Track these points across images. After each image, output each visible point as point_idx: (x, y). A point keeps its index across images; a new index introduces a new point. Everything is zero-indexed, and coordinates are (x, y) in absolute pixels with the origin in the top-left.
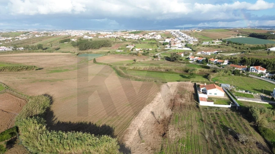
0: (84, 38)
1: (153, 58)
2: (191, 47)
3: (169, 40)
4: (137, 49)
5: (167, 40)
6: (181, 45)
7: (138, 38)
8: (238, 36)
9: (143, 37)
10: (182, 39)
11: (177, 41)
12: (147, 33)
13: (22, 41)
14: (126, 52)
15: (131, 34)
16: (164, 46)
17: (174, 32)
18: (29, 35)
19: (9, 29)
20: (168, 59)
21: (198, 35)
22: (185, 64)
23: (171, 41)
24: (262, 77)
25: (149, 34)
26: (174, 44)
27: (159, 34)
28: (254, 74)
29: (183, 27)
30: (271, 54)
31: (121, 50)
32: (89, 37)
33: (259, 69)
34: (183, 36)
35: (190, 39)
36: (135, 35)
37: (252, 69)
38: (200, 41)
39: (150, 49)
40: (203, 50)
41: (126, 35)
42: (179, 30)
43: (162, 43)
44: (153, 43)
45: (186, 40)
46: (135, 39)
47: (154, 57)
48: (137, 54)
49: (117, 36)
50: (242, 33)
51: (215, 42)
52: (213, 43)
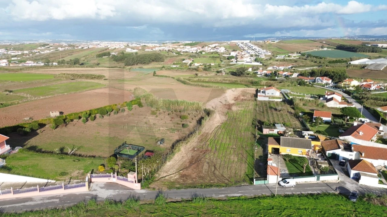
0: (127, 51)
1: (216, 73)
2: (262, 61)
3: (236, 54)
4: (196, 64)
5: (233, 54)
6: (250, 60)
7: (195, 51)
8: (322, 48)
9: (201, 50)
10: (252, 51)
11: (245, 54)
12: (207, 45)
13: (46, 55)
14: (183, 67)
15: (186, 47)
16: (229, 60)
17: (242, 43)
18: (49, 47)
19: (13, 40)
20: (234, 74)
21: (273, 48)
22: (252, 77)
23: (238, 55)
24: (326, 86)
25: (210, 46)
26: (241, 58)
27: (222, 46)
28: (319, 84)
29: (253, 38)
30: (350, 68)
31: (176, 65)
32: (132, 50)
33: (324, 79)
34: (253, 48)
35: (261, 52)
36: (191, 48)
37: (318, 79)
38: (274, 55)
39: (212, 64)
40: (275, 65)
41: (181, 48)
42: (249, 41)
43: (227, 57)
44: (216, 57)
45: (257, 54)
46: (192, 52)
47: (218, 72)
48: (197, 69)
49: (168, 49)
50: (329, 45)
51: (292, 56)
52: (289, 56)
